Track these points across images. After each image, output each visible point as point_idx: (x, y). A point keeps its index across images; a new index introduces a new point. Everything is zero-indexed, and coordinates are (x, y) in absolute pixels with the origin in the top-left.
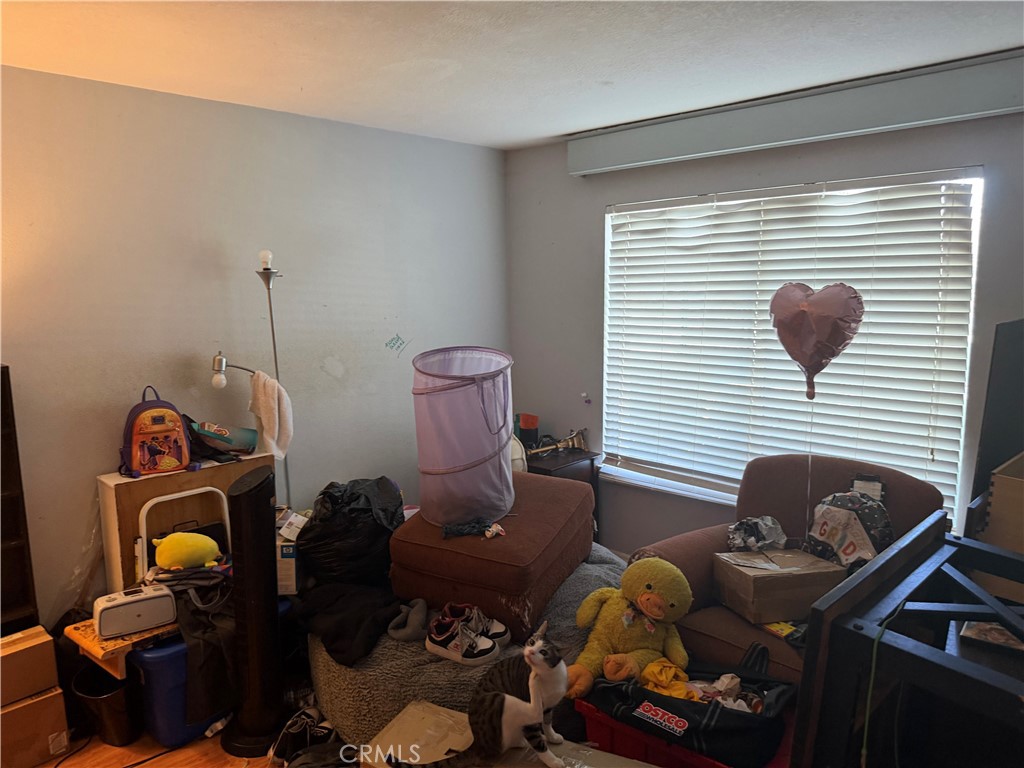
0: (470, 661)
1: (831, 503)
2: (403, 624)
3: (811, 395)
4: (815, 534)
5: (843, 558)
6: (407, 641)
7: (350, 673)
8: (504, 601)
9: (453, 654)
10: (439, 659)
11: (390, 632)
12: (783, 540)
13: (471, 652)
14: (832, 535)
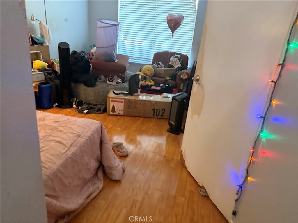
0: (117, 84)
1: (174, 57)
2: (100, 79)
3: (173, 36)
4: (170, 63)
5: (175, 67)
6: (103, 82)
7: (92, 89)
8: (121, 74)
9: (114, 83)
10: (110, 85)
11: (98, 80)
12: (164, 66)
13: (117, 83)
14: (173, 63)
